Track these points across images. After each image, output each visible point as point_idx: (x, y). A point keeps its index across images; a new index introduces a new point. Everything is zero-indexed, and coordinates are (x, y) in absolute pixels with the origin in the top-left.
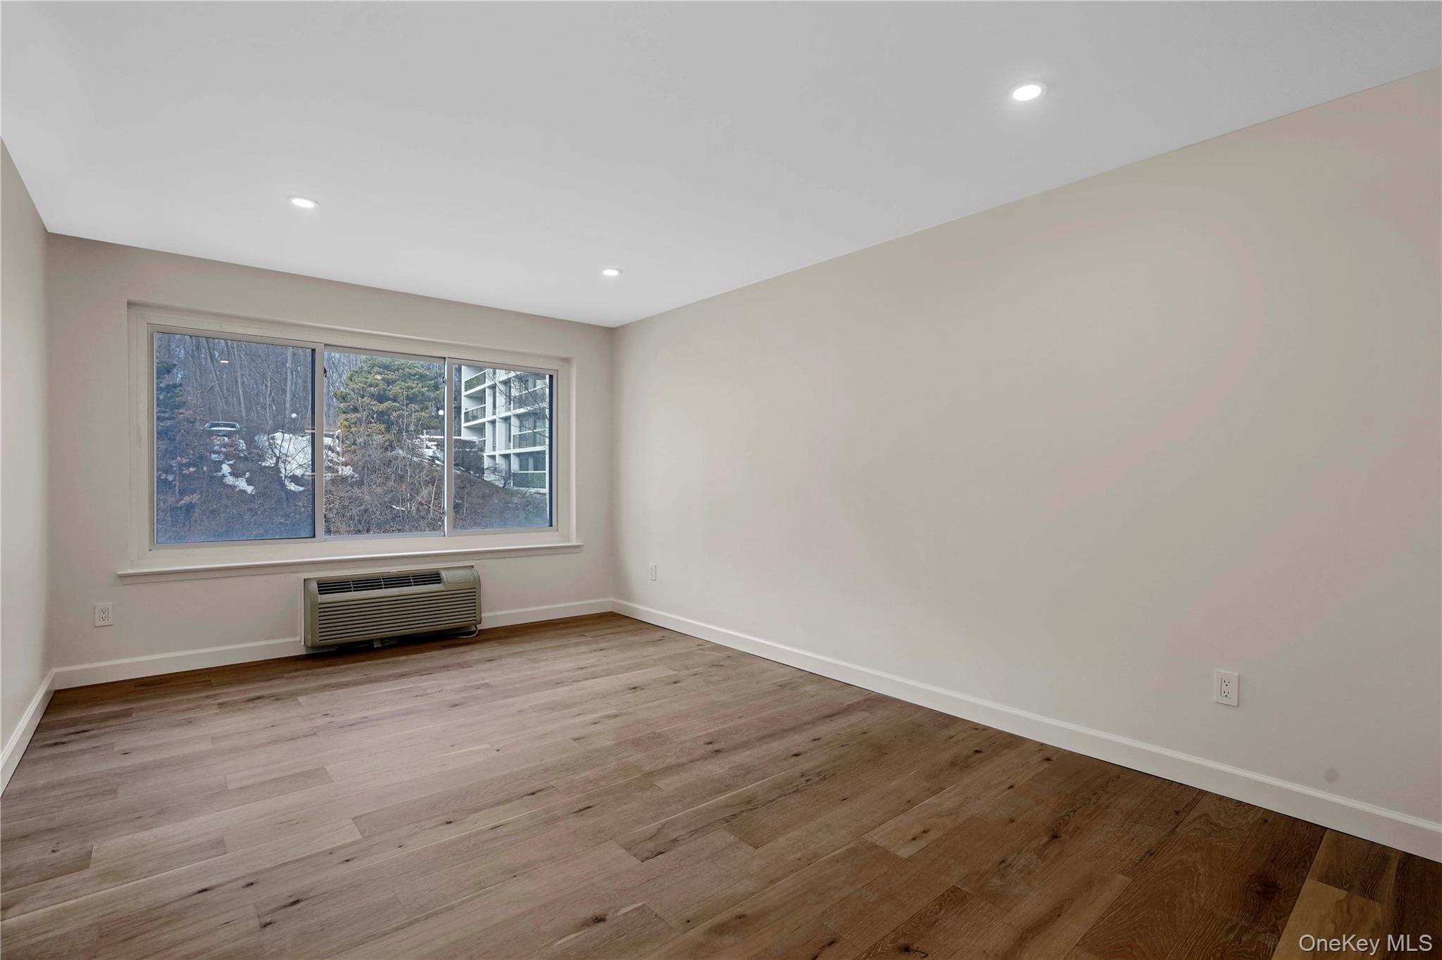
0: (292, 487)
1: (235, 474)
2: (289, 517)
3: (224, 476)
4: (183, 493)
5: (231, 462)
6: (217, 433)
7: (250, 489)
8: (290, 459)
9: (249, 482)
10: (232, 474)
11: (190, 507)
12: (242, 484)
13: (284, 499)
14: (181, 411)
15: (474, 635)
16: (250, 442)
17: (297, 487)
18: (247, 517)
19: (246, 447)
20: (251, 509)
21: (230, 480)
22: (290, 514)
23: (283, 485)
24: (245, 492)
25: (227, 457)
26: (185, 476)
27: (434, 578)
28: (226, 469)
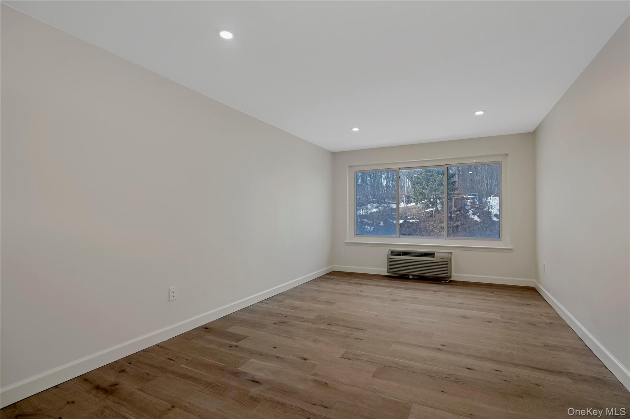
0: (495, 219)
1: (474, 214)
2: (493, 232)
3: (470, 215)
4: (456, 221)
5: (473, 209)
6: (469, 199)
7: (478, 220)
8: (493, 207)
9: (479, 217)
10: (473, 214)
11: (458, 226)
12: (476, 218)
13: (491, 224)
14: (455, 191)
15: (447, 282)
16: (480, 200)
17: (497, 219)
18: (477, 231)
19: (479, 203)
20: (478, 228)
21: (472, 216)
22: (493, 230)
23: (491, 219)
24: (476, 221)
25: (472, 207)
26: (456, 215)
27: (432, 255)
28: (471, 212)
